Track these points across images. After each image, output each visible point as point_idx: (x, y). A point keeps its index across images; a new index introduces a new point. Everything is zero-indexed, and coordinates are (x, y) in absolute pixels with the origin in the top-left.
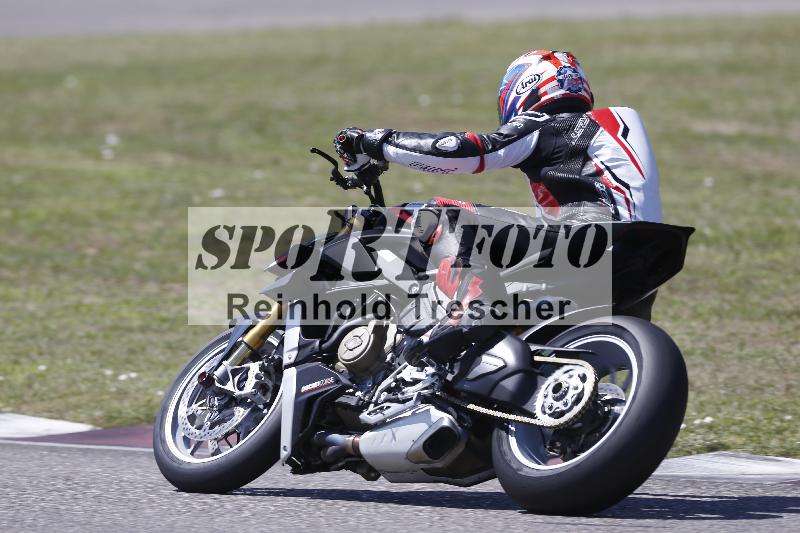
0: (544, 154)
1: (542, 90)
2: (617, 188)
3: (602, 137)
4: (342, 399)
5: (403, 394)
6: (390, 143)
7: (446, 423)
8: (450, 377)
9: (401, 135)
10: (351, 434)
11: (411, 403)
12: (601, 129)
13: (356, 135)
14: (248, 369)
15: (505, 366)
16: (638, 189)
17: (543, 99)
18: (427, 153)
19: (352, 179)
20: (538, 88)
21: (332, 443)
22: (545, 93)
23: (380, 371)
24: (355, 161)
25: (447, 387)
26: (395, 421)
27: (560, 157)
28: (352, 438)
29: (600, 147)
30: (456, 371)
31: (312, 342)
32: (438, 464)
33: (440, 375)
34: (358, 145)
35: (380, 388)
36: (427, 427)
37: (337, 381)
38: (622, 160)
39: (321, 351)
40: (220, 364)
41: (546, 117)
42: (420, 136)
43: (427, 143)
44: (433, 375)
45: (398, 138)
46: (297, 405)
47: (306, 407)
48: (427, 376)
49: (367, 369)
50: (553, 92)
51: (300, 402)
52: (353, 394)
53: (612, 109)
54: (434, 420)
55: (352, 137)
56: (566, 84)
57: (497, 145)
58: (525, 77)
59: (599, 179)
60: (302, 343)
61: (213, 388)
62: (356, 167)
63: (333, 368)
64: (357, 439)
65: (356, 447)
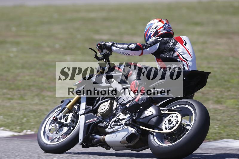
0: (161, 50)
1: (159, 31)
2: (184, 61)
3: (179, 45)
4: (100, 125)
5: (120, 123)
6: (114, 46)
7: (133, 132)
8: (134, 118)
9: (117, 44)
10: (102, 136)
11: (122, 126)
12: (178, 43)
13: (103, 44)
14: (68, 116)
15: (153, 114)
16: (190, 61)
17: (159, 34)
18: (126, 49)
19: (101, 58)
20: (158, 30)
21: (96, 138)
22: (160, 32)
23: (111, 116)
24: (103, 52)
25: (133, 121)
26: (117, 131)
27: (166, 51)
28: (102, 137)
29: (178, 48)
30: (137, 116)
31: (90, 107)
32: (130, 144)
33: (131, 117)
34: (104, 47)
35: (112, 121)
36: (127, 133)
37: (98, 119)
38: (185, 52)
39: (93, 110)
40: (59, 114)
41: (161, 39)
42: (123, 44)
43: (126, 46)
44: (129, 117)
45: (116, 45)
46: (85, 126)
47: (87, 127)
48: (127, 117)
49: (107, 115)
50: (162, 31)
51: (86, 126)
52: (103, 123)
53: (181, 37)
54: (130, 131)
55: (102, 45)
56: (166, 29)
57: (147, 47)
58: (153, 27)
59: (179, 58)
60: (86, 108)
61: (57, 121)
62: (103, 53)
63: (96, 115)
64: (104, 137)
65: (104, 139)
